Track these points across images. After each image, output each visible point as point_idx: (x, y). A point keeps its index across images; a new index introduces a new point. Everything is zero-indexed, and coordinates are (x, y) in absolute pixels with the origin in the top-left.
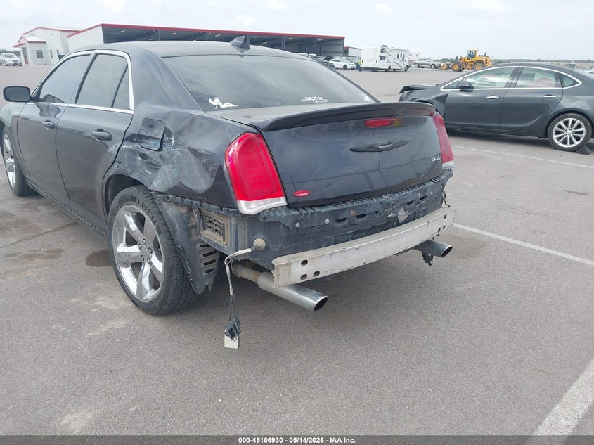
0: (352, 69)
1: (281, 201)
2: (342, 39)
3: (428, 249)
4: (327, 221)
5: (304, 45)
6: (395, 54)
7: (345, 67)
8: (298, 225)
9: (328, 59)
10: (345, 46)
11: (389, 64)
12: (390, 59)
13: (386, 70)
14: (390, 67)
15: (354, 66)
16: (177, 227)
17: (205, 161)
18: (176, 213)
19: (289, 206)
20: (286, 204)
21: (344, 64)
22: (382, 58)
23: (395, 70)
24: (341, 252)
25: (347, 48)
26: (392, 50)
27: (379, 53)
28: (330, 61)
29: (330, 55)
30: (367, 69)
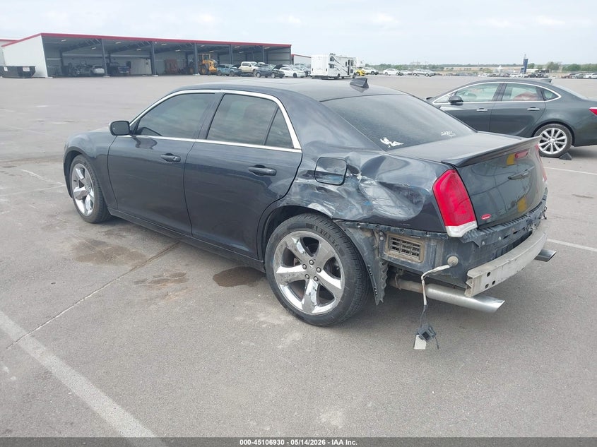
0: (302, 77)
1: (473, 225)
2: (289, 47)
3: (543, 257)
4: (500, 238)
5: (251, 53)
6: (343, 62)
7: (295, 76)
8: (483, 243)
9: (278, 67)
10: (292, 53)
11: (338, 72)
12: (339, 66)
13: (336, 78)
14: (339, 74)
15: (304, 74)
16: (365, 249)
17: (406, 193)
18: (363, 237)
19: (479, 228)
20: (476, 226)
21: (293, 72)
22: (331, 66)
23: (343, 78)
24: (508, 263)
25: (293, 55)
26: (340, 58)
27: (328, 61)
28: (280, 70)
29: (279, 63)
30: (317, 77)
